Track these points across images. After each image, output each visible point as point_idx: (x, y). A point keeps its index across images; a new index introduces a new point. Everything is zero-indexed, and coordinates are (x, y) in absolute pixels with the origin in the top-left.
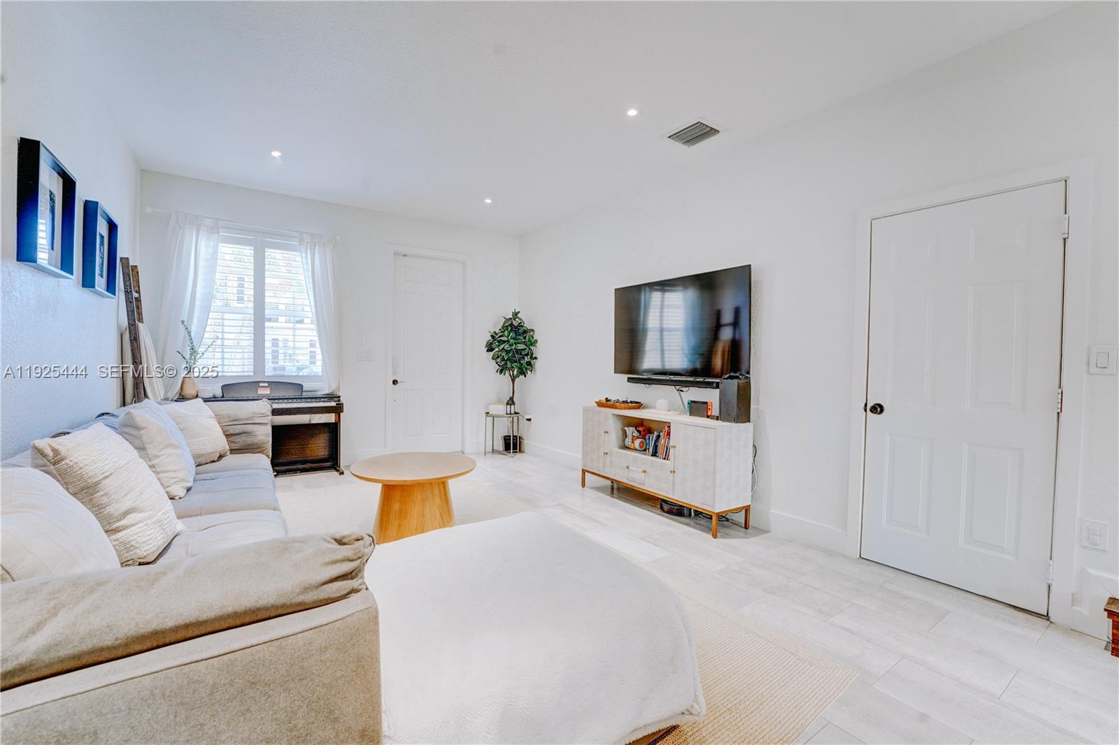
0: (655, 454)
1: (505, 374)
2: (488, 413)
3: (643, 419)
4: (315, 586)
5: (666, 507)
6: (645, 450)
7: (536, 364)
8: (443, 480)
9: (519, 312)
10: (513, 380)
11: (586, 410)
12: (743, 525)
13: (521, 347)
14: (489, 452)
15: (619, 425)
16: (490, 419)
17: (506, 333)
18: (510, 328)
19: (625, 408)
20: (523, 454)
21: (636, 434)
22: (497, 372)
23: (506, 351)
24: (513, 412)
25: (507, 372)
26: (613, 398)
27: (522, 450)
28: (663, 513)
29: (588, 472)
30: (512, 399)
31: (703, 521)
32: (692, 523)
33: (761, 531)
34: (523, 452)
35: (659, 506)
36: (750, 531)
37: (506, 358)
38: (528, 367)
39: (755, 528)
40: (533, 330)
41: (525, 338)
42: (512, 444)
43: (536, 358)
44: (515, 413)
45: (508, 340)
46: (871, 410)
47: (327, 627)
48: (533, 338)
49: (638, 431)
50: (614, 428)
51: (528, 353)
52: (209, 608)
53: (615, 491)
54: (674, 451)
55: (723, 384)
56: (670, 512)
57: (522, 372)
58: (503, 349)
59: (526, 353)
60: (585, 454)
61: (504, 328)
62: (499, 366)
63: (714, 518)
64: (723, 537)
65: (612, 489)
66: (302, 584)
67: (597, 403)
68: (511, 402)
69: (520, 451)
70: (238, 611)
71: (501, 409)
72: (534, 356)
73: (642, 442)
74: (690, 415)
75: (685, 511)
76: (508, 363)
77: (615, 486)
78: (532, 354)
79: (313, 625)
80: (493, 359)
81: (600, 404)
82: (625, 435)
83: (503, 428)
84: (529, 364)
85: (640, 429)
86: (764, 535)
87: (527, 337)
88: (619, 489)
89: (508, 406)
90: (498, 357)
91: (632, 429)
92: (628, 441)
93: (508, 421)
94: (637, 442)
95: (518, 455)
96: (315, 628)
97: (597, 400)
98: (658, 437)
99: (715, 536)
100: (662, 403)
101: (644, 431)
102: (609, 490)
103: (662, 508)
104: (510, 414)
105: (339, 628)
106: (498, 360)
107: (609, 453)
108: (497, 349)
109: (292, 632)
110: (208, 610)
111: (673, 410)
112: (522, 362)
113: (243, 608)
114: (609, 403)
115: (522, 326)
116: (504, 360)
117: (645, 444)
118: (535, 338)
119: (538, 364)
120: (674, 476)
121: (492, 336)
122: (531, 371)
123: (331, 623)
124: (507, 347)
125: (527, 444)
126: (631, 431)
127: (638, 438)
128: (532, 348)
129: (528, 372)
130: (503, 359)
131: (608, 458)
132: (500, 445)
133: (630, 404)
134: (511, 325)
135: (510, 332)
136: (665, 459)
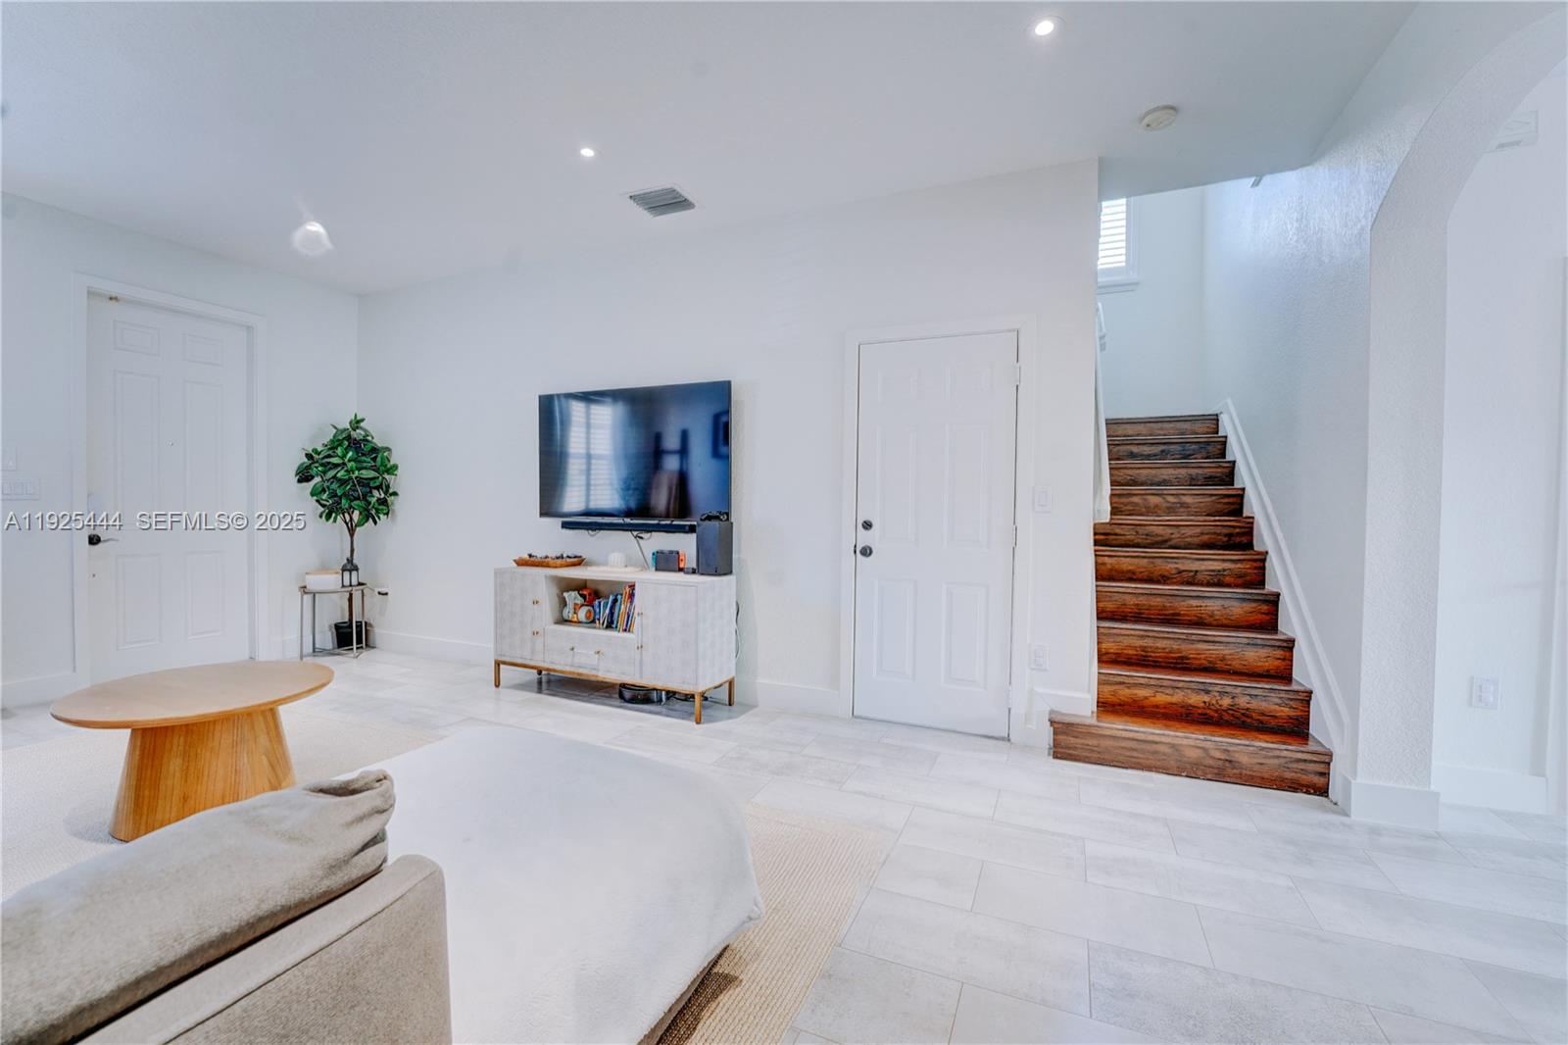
0: (610, 626)
1: (335, 521)
2: (305, 587)
3: (586, 580)
4: (344, 861)
5: (627, 694)
6: (593, 621)
7: (395, 502)
8: (272, 706)
9: (362, 420)
10: (352, 532)
11: (498, 573)
12: (727, 703)
13: (367, 474)
14: (308, 655)
15: (555, 591)
16: (308, 598)
17: (339, 451)
18: (346, 443)
19: (561, 566)
20: (373, 650)
21: (580, 600)
22: (321, 516)
23: (340, 480)
24: (354, 582)
25: (339, 518)
26: (539, 553)
27: (371, 643)
28: (626, 704)
29: (505, 663)
30: (350, 561)
31: (678, 705)
32: (664, 710)
33: (749, 707)
34: (373, 647)
35: (617, 696)
36: (734, 707)
37: (339, 492)
38: (381, 507)
39: (740, 704)
40: (388, 449)
41: (374, 459)
42: (350, 636)
43: (395, 494)
44: (360, 584)
45: (344, 464)
46: (861, 552)
47: (383, 915)
48: (389, 461)
49: (581, 595)
50: (546, 595)
51: (382, 484)
52: (176, 941)
53: (544, 685)
54: (641, 620)
55: (701, 527)
56: (633, 700)
57: (367, 516)
58: (334, 477)
59: (378, 484)
60: (499, 638)
61: (334, 445)
62: (323, 506)
63: (697, 698)
64: (709, 721)
65: (540, 682)
66: (325, 862)
67: (515, 561)
68: (350, 567)
69: (366, 645)
70: (229, 931)
71: (332, 580)
72: (391, 491)
73: (589, 611)
74: (657, 570)
75: (654, 695)
76: (343, 501)
77: (544, 679)
78: (388, 487)
79: (362, 918)
80: (312, 494)
81: (521, 563)
82: (563, 603)
83: (333, 611)
84: (383, 502)
85: (585, 593)
86: (752, 712)
87: (379, 459)
88: (549, 682)
89: (347, 574)
90: (324, 491)
91: (574, 594)
92: (568, 613)
93: (341, 598)
94: (582, 614)
95: (366, 654)
96: (367, 921)
97: (517, 558)
98: (615, 601)
99: (698, 722)
100: (616, 557)
101: (590, 594)
102: (536, 685)
103: (621, 696)
104: (351, 585)
105: (399, 912)
106: (325, 496)
107: (541, 632)
108: (317, 480)
109: (334, 937)
110: (176, 944)
111: (631, 565)
112: (369, 499)
113: (235, 924)
114: (532, 559)
115: (367, 441)
116: (336, 495)
117: (592, 615)
118: (392, 463)
119: (398, 504)
120: (641, 654)
121: (307, 455)
122: (387, 514)
123: (387, 907)
124: (341, 474)
125: (379, 633)
126: (572, 597)
127: (582, 605)
128: (386, 476)
129: (381, 516)
130: (334, 495)
131: (539, 640)
132: (327, 639)
133: (568, 560)
134: (349, 438)
135: (347, 450)
136: (625, 630)
